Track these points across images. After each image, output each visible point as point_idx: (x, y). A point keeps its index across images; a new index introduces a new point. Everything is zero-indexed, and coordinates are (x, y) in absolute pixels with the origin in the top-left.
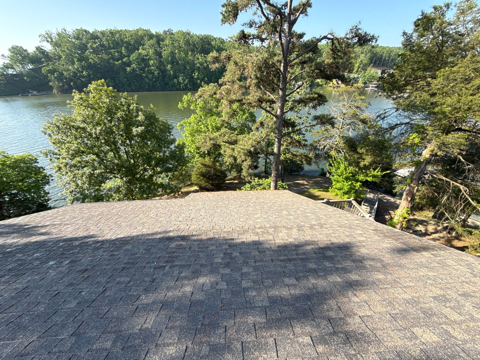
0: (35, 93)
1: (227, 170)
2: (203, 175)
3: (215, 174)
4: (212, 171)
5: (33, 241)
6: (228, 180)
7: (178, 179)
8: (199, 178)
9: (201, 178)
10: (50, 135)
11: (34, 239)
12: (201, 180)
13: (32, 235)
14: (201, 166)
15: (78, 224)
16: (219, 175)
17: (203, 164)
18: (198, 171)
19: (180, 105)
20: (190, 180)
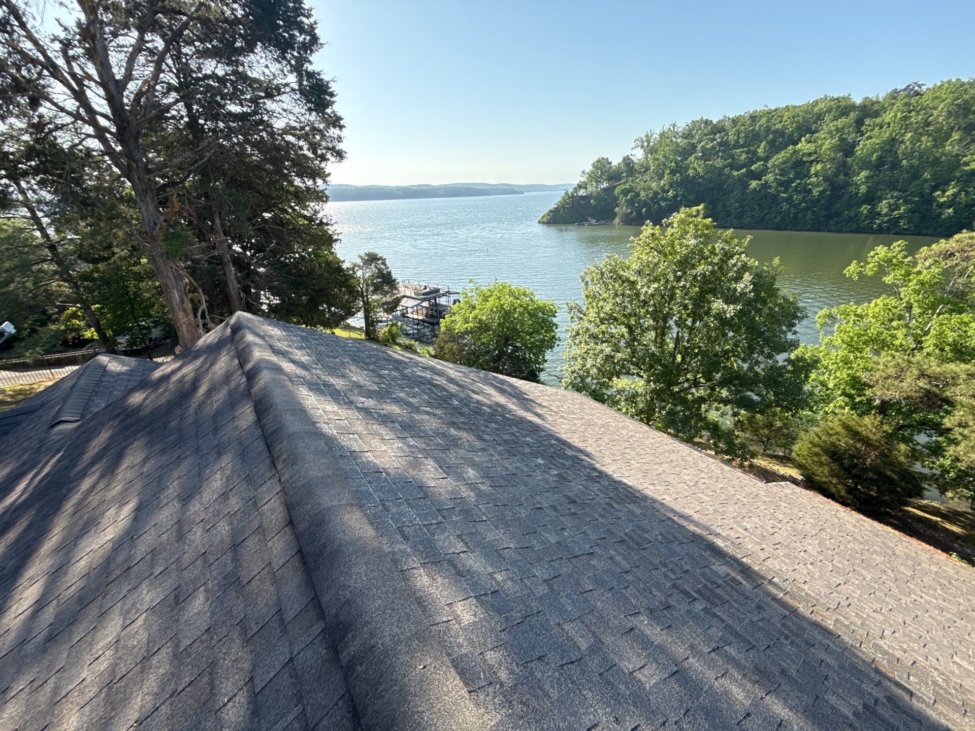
0: (593, 221)
1: (933, 478)
2: (834, 454)
3: (875, 469)
4: (871, 458)
5: (528, 418)
6: (920, 508)
7: (755, 432)
8: (817, 454)
9: (824, 458)
10: (587, 283)
11: (530, 417)
12: (821, 464)
13: (528, 410)
14: (839, 429)
15: (575, 424)
16: (891, 480)
17: (847, 428)
18: (823, 438)
19: (852, 269)
20: (787, 446)
